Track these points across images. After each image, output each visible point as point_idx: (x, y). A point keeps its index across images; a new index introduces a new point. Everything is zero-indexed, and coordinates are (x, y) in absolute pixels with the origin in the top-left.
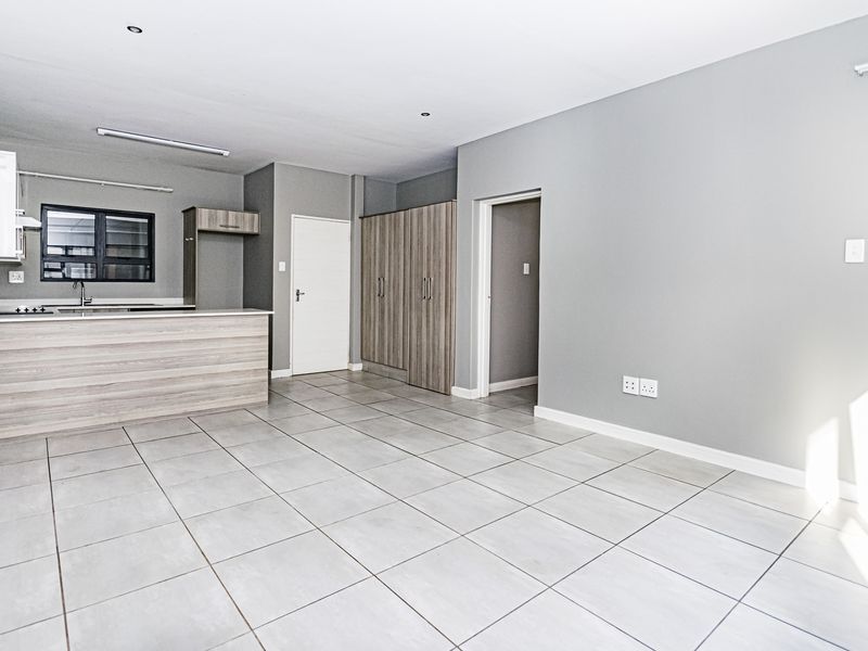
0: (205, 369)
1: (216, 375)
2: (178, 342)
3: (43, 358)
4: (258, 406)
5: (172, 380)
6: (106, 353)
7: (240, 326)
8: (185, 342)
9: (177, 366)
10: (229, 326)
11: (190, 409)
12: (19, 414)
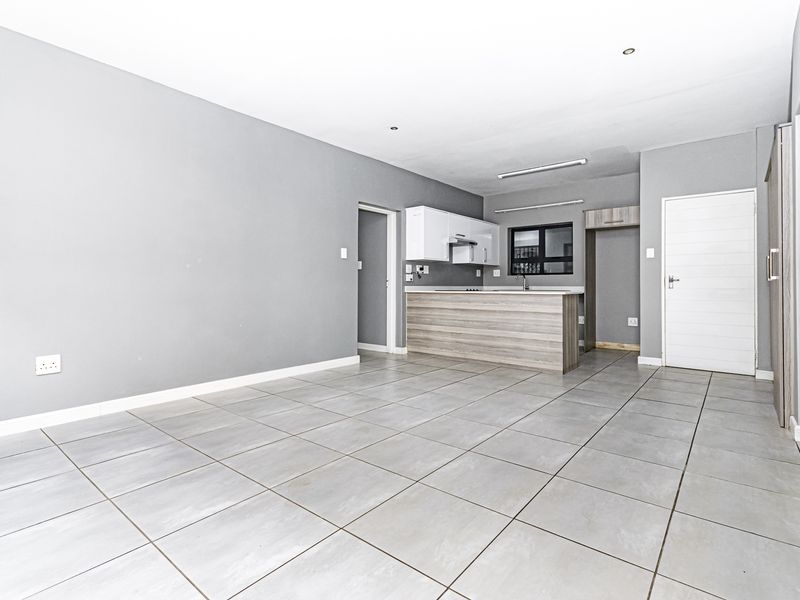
0: (514, 334)
1: (520, 340)
2: (495, 311)
3: (433, 313)
4: (553, 373)
5: (492, 338)
6: (458, 314)
7: (539, 303)
8: (500, 312)
9: (494, 329)
10: (531, 303)
11: (503, 361)
12: (425, 341)
